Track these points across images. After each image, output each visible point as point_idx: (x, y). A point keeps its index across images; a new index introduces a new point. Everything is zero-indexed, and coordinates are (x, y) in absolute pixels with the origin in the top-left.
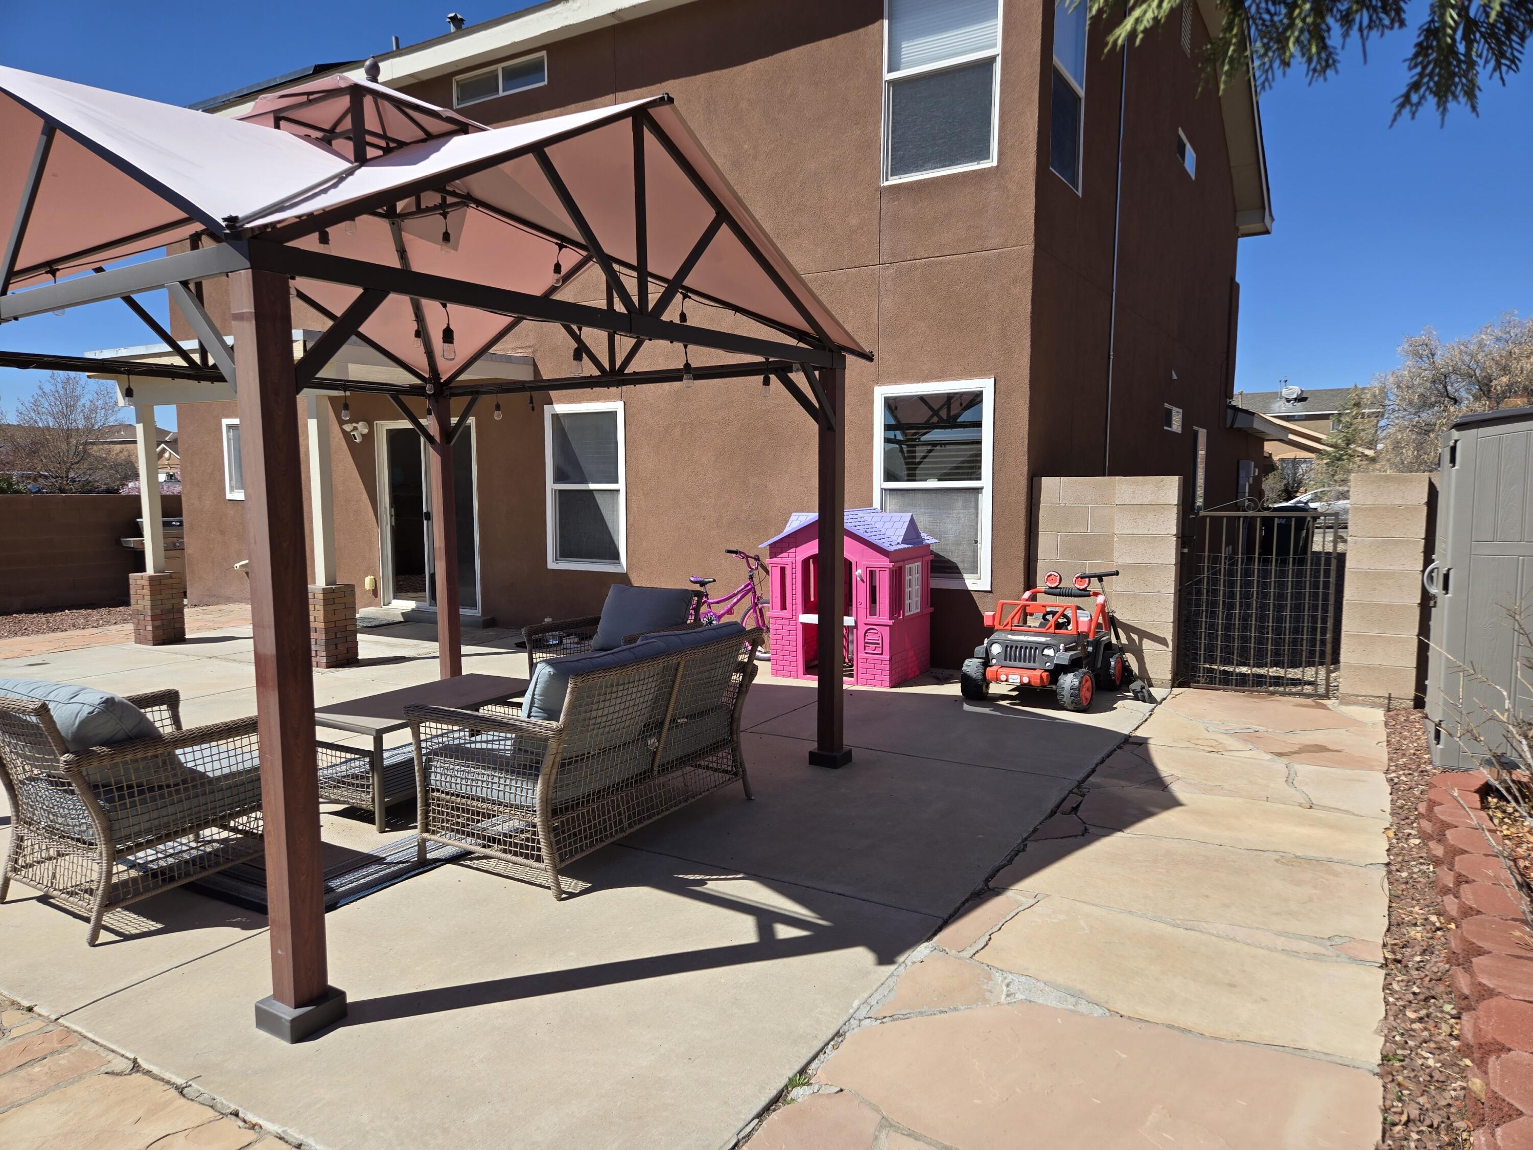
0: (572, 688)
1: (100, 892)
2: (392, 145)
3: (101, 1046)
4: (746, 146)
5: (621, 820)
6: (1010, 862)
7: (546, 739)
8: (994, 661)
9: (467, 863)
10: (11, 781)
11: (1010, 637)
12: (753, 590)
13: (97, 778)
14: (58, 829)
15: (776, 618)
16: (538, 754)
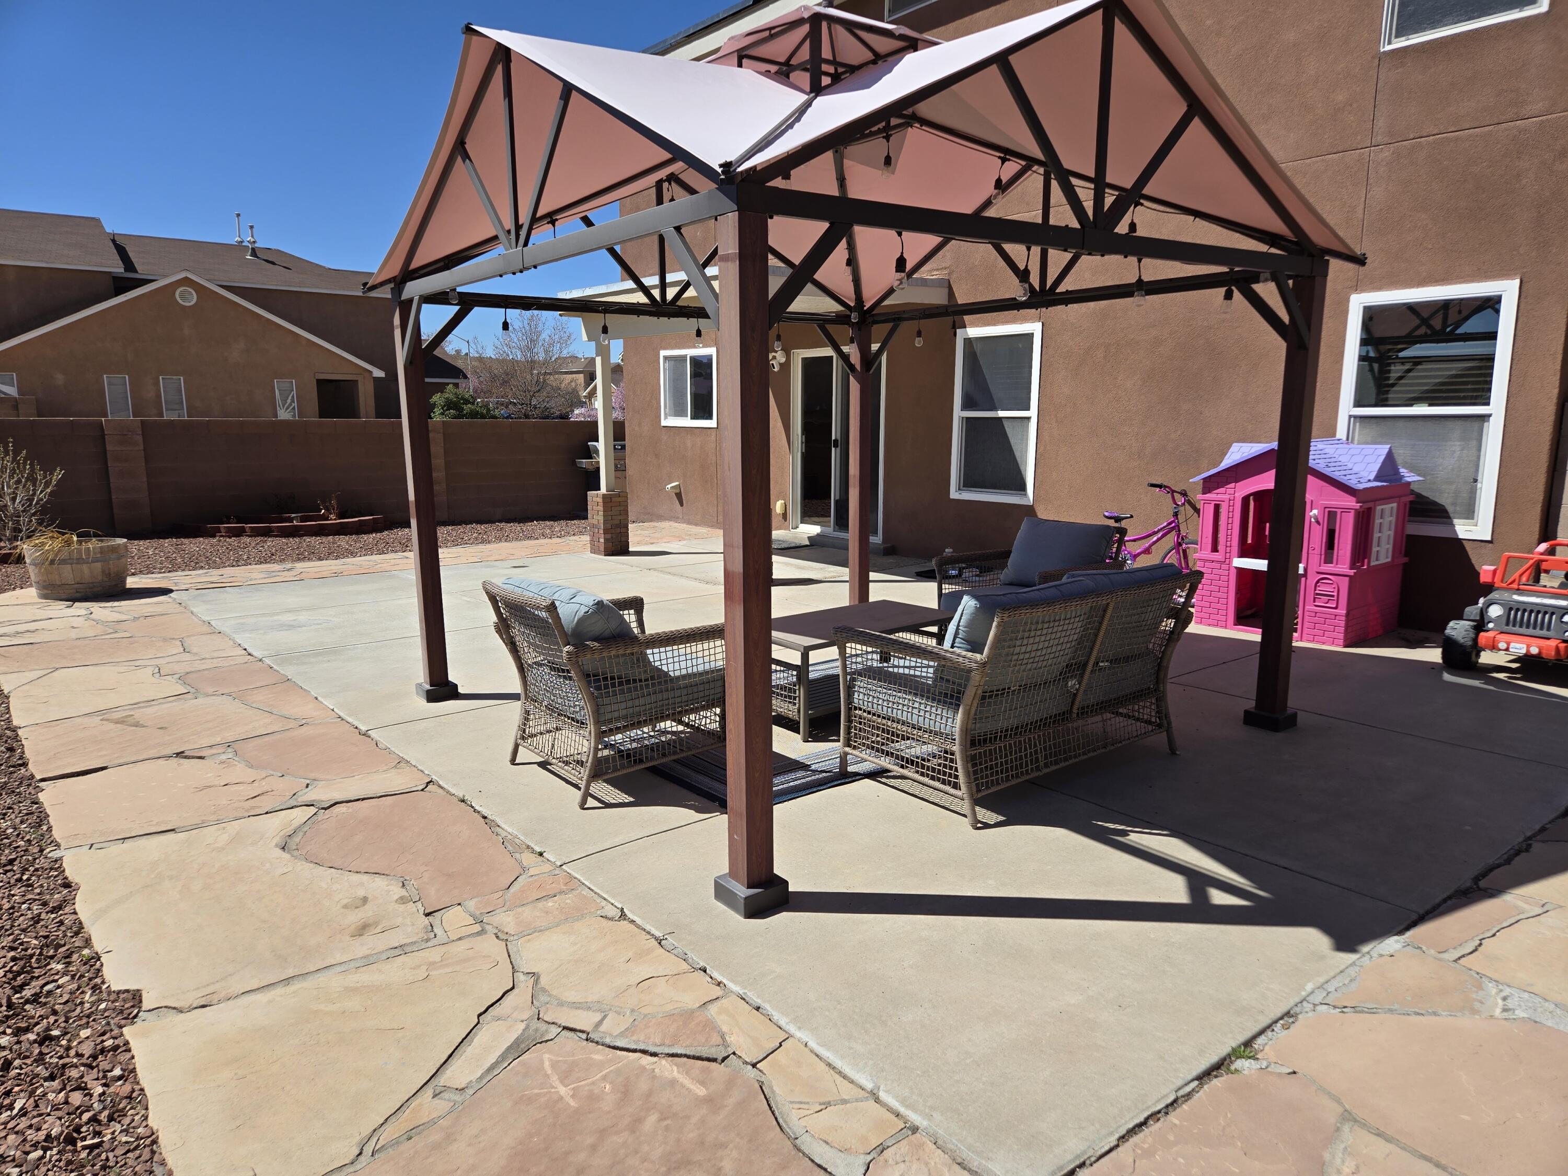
0: (998, 623)
1: (589, 764)
2: (840, 70)
3: (595, 893)
4: (1208, 22)
5: (1037, 759)
6: (1508, 861)
7: (970, 671)
8: (1491, 625)
9: (884, 780)
10: (522, 664)
11: (1516, 597)
12: (1177, 528)
13: (589, 668)
14: (557, 709)
15: (1205, 561)
16: (960, 685)
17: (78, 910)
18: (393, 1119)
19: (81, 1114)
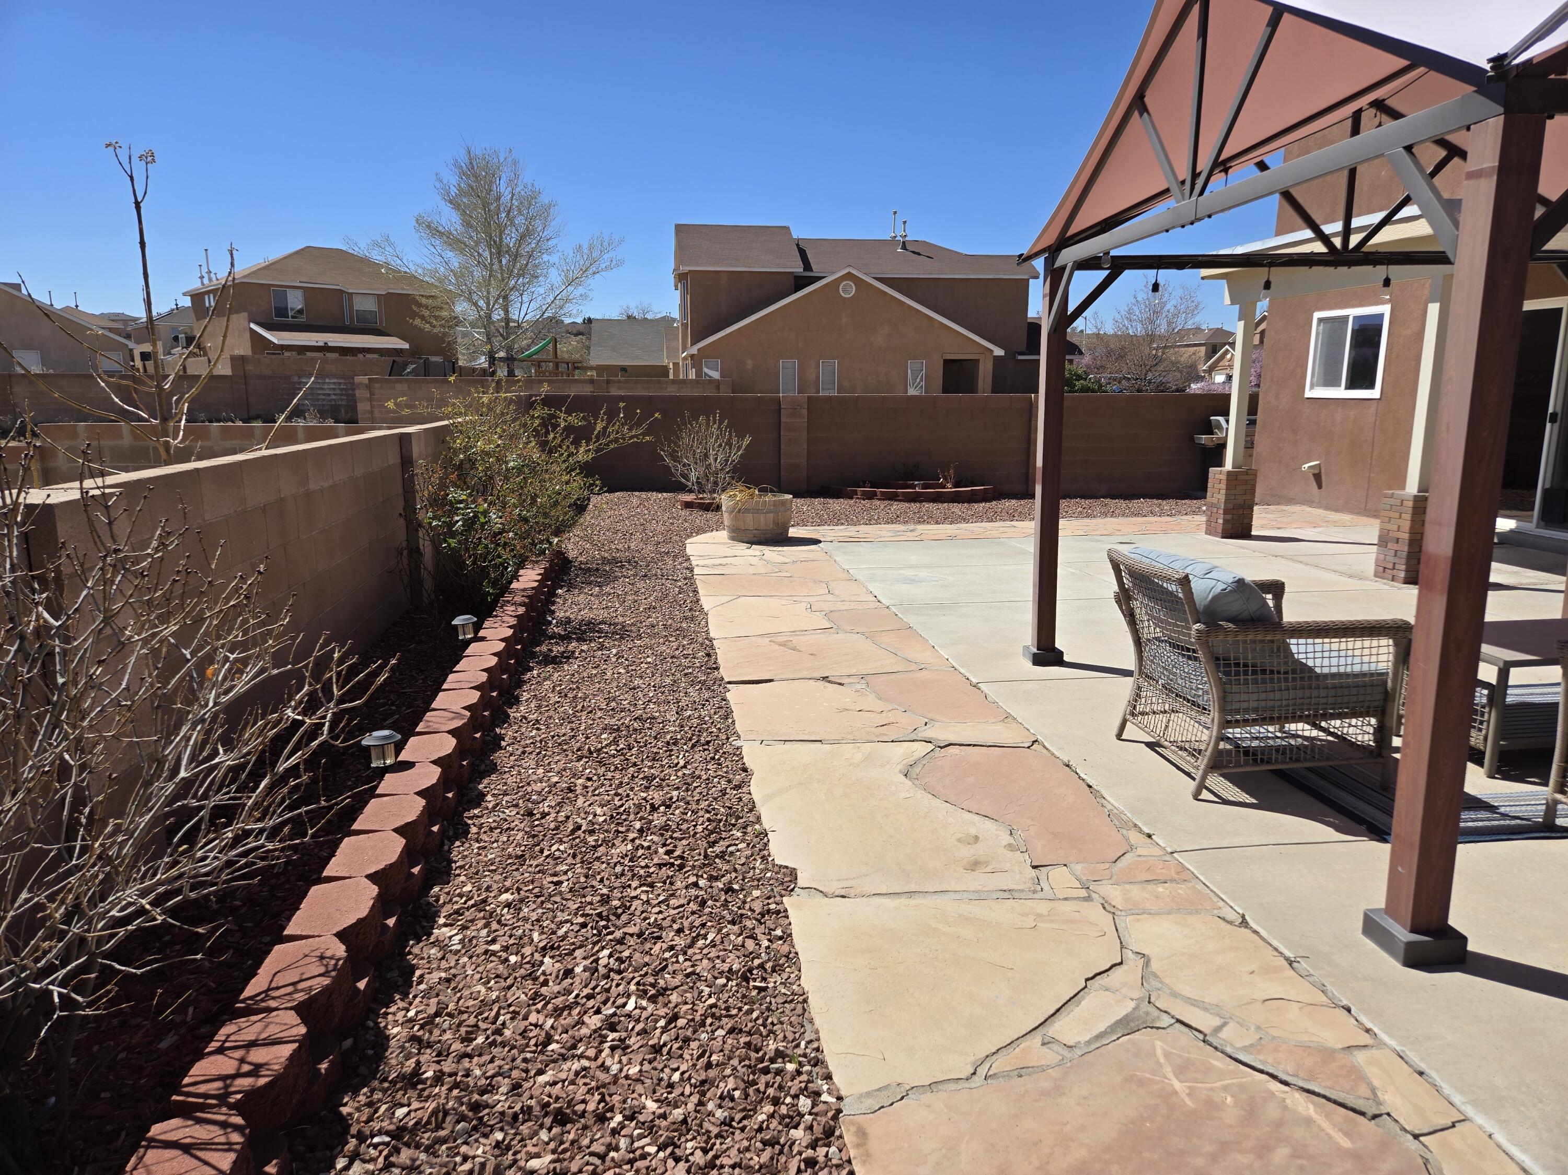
1: (1208, 753)
3: (1212, 891)
10: (1140, 639)
13: (1220, 650)
14: (1176, 689)
17: (752, 791)
18: (1004, 1051)
19: (753, 959)
